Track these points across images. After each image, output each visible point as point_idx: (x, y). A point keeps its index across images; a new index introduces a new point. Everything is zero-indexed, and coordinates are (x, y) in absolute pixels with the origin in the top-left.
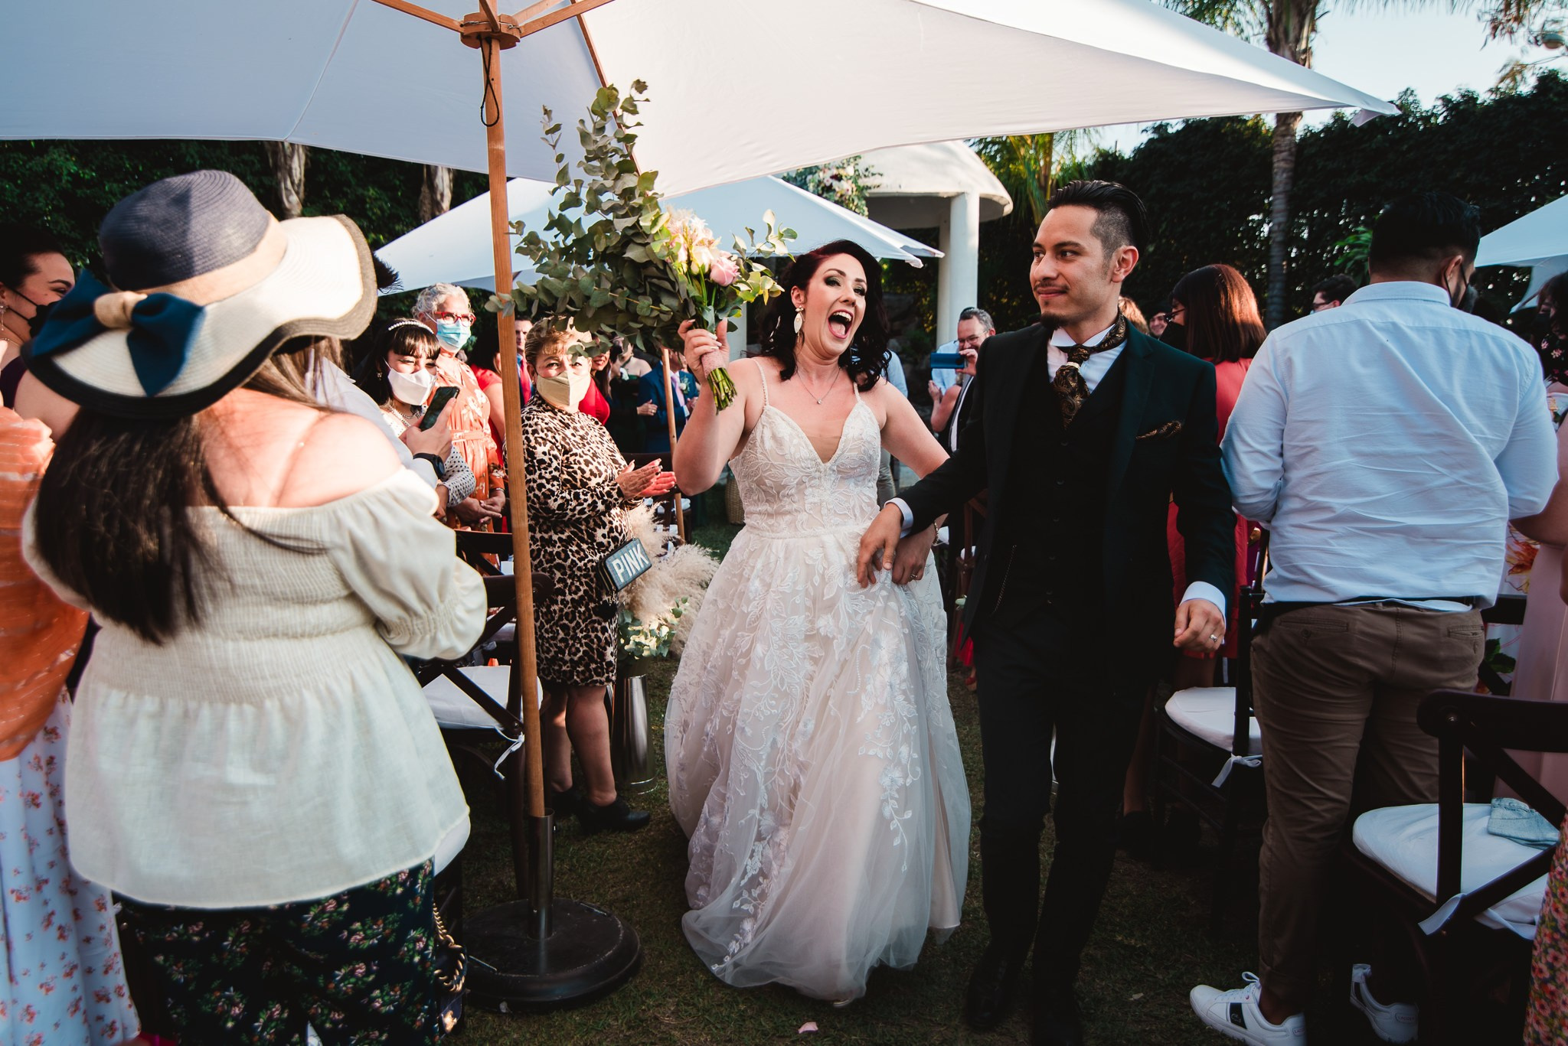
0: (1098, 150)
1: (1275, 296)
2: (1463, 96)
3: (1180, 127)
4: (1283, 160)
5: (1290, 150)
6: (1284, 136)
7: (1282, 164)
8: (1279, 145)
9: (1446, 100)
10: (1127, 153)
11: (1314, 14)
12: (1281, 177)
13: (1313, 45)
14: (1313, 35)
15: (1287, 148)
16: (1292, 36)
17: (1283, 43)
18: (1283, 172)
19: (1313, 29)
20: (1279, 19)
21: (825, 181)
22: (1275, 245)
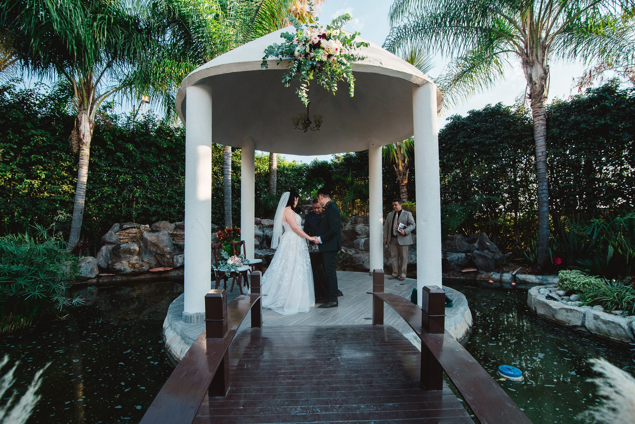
1: (545, 189)
4: (541, 119)
5: (544, 115)
6: (540, 108)
7: (541, 122)
14: (548, 61)
15: (543, 114)
16: (540, 58)
17: (536, 62)
18: (542, 125)
21: (313, 39)
22: (541, 163)
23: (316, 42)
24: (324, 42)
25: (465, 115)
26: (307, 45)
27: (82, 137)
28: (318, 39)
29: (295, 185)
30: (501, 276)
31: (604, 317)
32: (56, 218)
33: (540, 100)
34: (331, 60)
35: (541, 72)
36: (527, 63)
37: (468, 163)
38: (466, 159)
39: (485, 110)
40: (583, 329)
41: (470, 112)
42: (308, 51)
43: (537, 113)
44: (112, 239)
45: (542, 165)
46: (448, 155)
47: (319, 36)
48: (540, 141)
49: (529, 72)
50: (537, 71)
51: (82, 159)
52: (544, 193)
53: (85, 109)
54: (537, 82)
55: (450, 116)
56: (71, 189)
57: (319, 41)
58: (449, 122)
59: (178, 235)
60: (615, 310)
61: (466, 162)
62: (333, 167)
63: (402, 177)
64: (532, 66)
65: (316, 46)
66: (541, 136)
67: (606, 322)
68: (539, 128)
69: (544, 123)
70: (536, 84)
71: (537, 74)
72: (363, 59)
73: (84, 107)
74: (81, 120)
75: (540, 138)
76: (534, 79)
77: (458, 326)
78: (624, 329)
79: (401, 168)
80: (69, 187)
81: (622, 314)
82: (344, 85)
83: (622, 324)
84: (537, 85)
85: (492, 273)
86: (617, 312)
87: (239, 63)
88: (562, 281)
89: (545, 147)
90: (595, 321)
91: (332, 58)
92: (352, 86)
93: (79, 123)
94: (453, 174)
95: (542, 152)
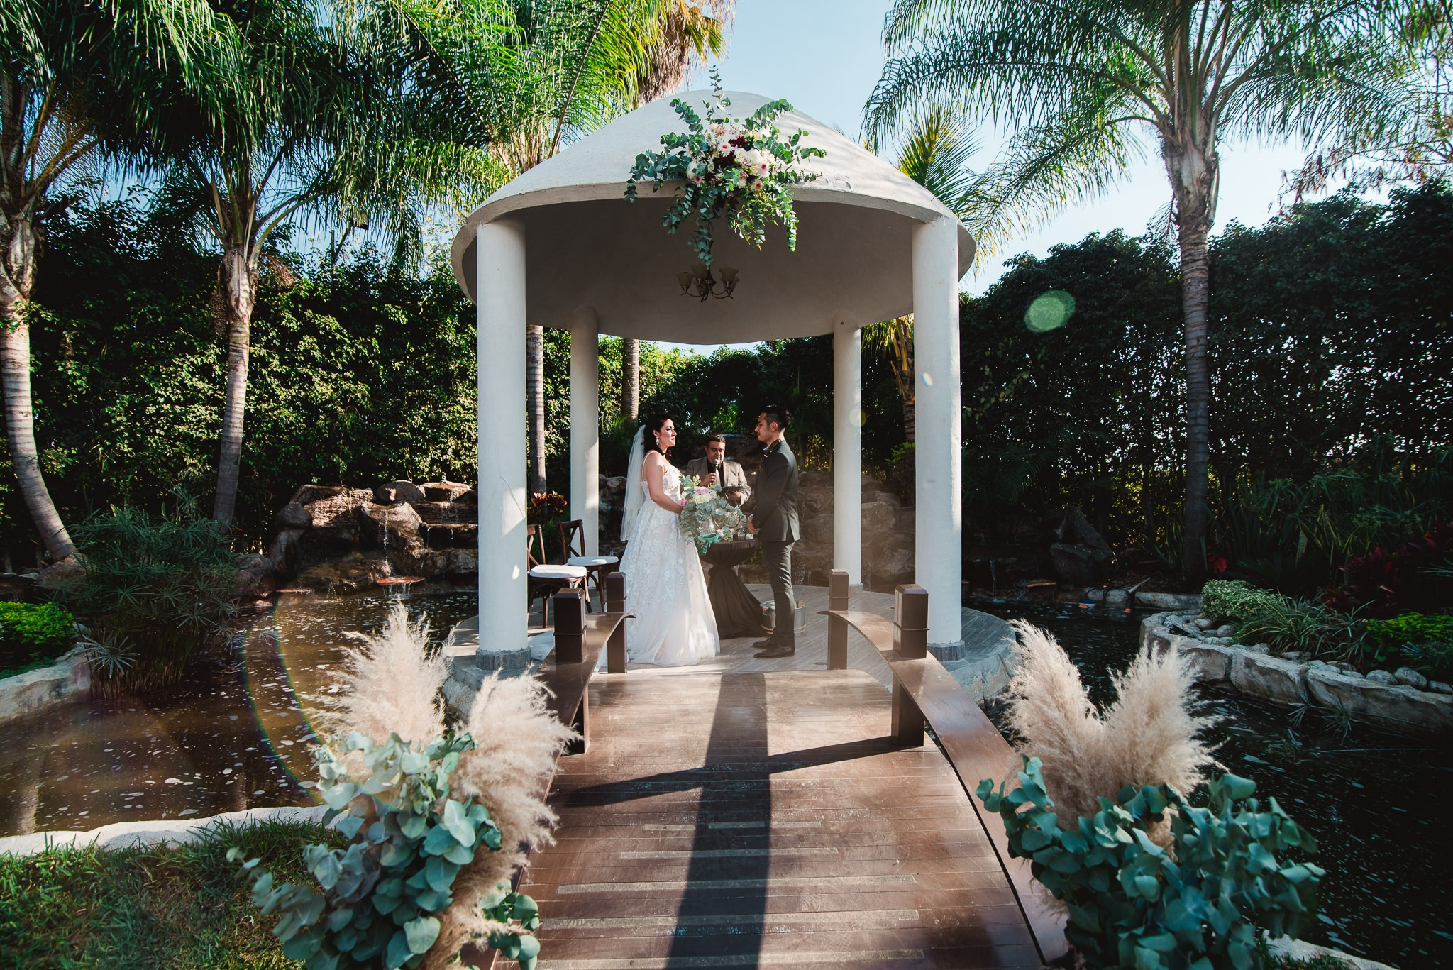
4: (1198, 269)
5: (1205, 259)
6: (1197, 244)
7: (1197, 274)
14: (1216, 143)
15: (1202, 257)
16: (1199, 138)
17: (1190, 146)
21: (720, 147)
22: (1195, 361)
23: (726, 153)
24: (740, 154)
25: (1043, 255)
26: (710, 161)
27: (233, 303)
28: (730, 148)
29: (679, 404)
30: (1105, 596)
31: (1263, 661)
32: (182, 474)
33: (1197, 227)
34: (753, 187)
35: (1199, 167)
36: (1172, 150)
37: (1046, 359)
38: (1043, 351)
39: (1084, 244)
40: (1226, 687)
41: (1054, 249)
42: (711, 170)
43: (1190, 255)
44: (299, 519)
45: (1197, 366)
46: (1006, 340)
47: (731, 142)
48: (1194, 314)
49: (1176, 167)
50: (1191, 165)
51: (235, 351)
52: (1200, 425)
53: (237, 246)
54: (1191, 189)
55: (1012, 256)
56: (211, 414)
57: (732, 153)
58: (1010, 269)
59: (432, 509)
60: (1289, 650)
61: (1042, 357)
62: (761, 363)
63: (907, 386)
64: (1182, 155)
65: (727, 162)
66: (1196, 305)
67: (1265, 672)
68: (1193, 288)
69: (1203, 276)
70: (1188, 193)
71: (1191, 173)
72: (814, 178)
73: (236, 240)
74: (231, 268)
75: (1194, 309)
76: (1185, 183)
77: (989, 677)
78: (1293, 682)
80: (206, 410)
81: (1298, 658)
82: (777, 231)
83: (1290, 674)
84: (1191, 196)
85: (1087, 590)
86: (1292, 654)
87: (582, 186)
88: (1208, 600)
89: (1204, 327)
90: (1247, 671)
91: (756, 182)
92: (794, 232)
93: (227, 275)
94: (1015, 381)
95: (1198, 339)
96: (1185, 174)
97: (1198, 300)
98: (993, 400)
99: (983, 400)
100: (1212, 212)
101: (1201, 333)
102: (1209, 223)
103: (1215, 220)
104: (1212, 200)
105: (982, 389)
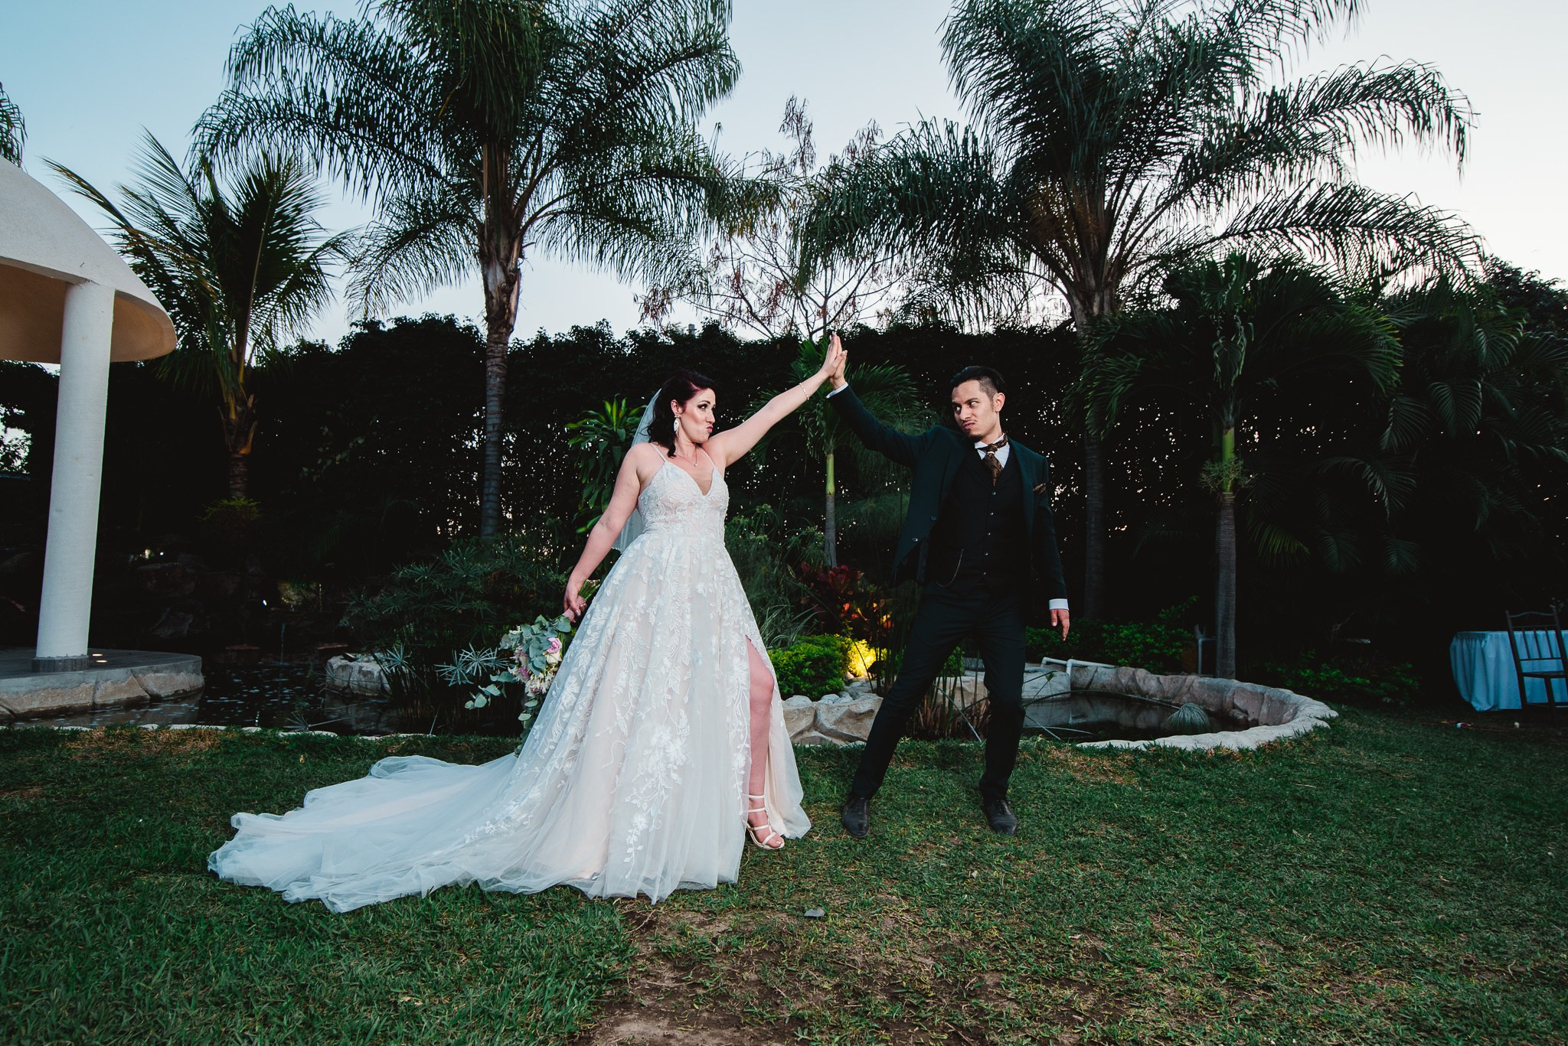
0: (303, 341)
2: (647, 334)
3: (391, 325)
4: (496, 366)
5: (502, 358)
6: (497, 343)
7: (495, 369)
8: (492, 351)
9: (633, 335)
10: (334, 346)
11: (521, 241)
12: (494, 382)
13: (522, 268)
14: (520, 260)
15: (500, 356)
16: (503, 254)
17: (494, 257)
18: (497, 377)
19: (521, 255)
20: (490, 237)
22: (490, 445)
25: (388, 324)
33: (501, 330)
35: (500, 276)
36: (485, 257)
39: (424, 322)
45: (492, 449)
49: (485, 273)
50: (495, 275)
54: (494, 295)
63: (233, 437)
64: (488, 267)
66: (493, 396)
68: (492, 381)
69: (501, 372)
70: (493, 297)
71: (494, 280)
75: (491, 399)
76: (490, 289)
79: (233, 416)
84: (494, 300)
94: (351, 444)
95: (494, 425)
96: (490, 281)
97: (495, 392)
98: (329, 462)
99: (320, 461)
100: (512, 319)
101: (497, 421)
102: (510, 328)
103: (516, 327)
104: (513, 308)
105: (321, 450)
